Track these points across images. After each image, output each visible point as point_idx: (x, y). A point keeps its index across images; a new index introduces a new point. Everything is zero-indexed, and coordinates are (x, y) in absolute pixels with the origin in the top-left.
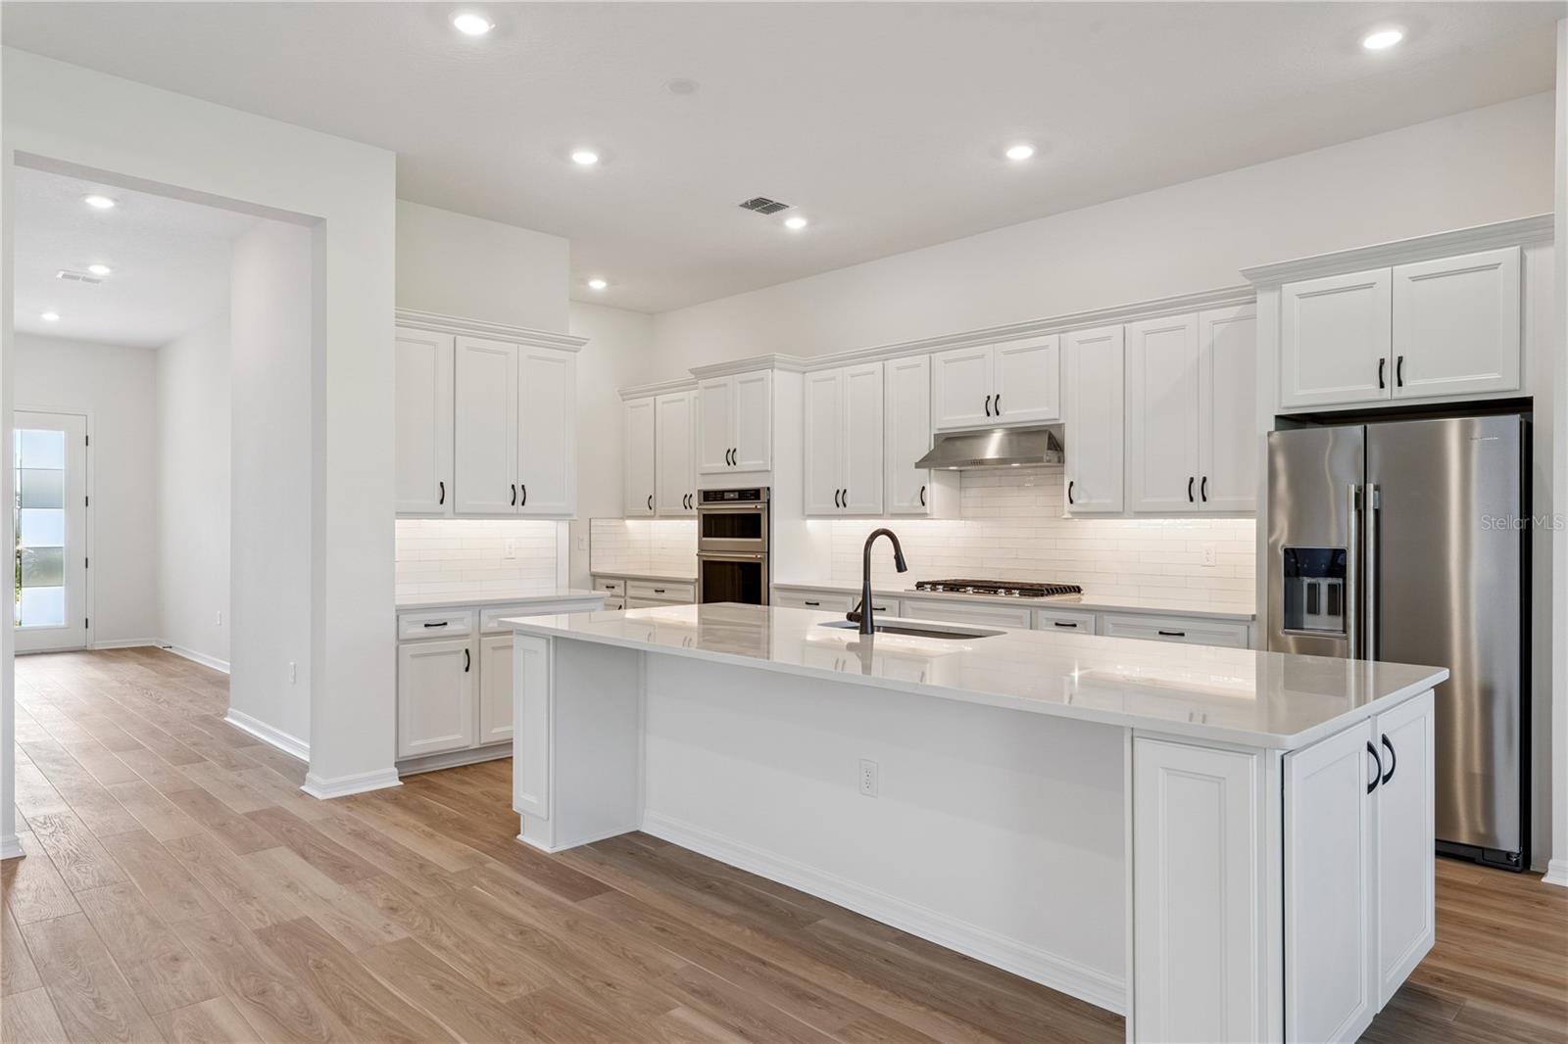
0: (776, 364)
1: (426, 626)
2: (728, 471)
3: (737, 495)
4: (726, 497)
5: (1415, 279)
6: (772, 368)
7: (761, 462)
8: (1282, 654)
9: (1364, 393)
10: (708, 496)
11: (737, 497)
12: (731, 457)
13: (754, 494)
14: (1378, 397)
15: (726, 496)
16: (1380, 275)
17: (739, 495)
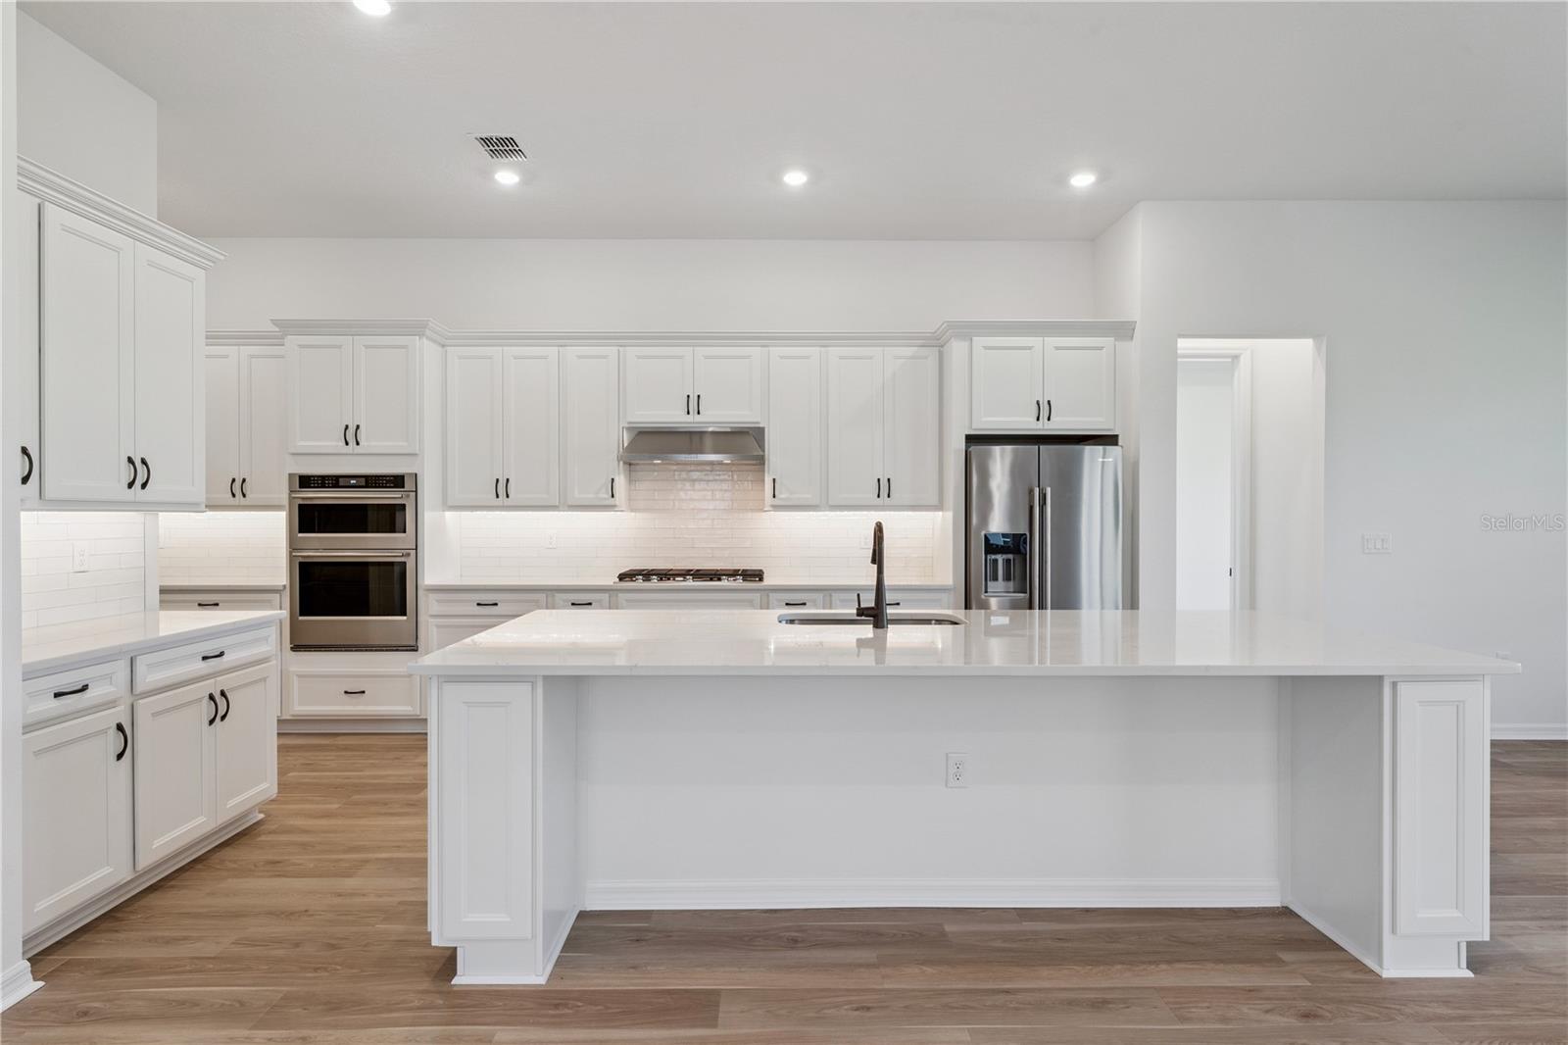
0: (428, 332)
1: (57, 695)
2: (344, 451)
3: (363, 482)
4: (341, 484)
5: (1057, 348)
6: (421, 335)
7: (405, 444)
8: (983, 611)
9: (1027, 424)
10: (306, 481)
11: (364, 484)
12: (351, 435)
13: (397, 481)
14: (1034, 427)
15: (342, 482)
16: (1034, 341)
17: (367, 482)
